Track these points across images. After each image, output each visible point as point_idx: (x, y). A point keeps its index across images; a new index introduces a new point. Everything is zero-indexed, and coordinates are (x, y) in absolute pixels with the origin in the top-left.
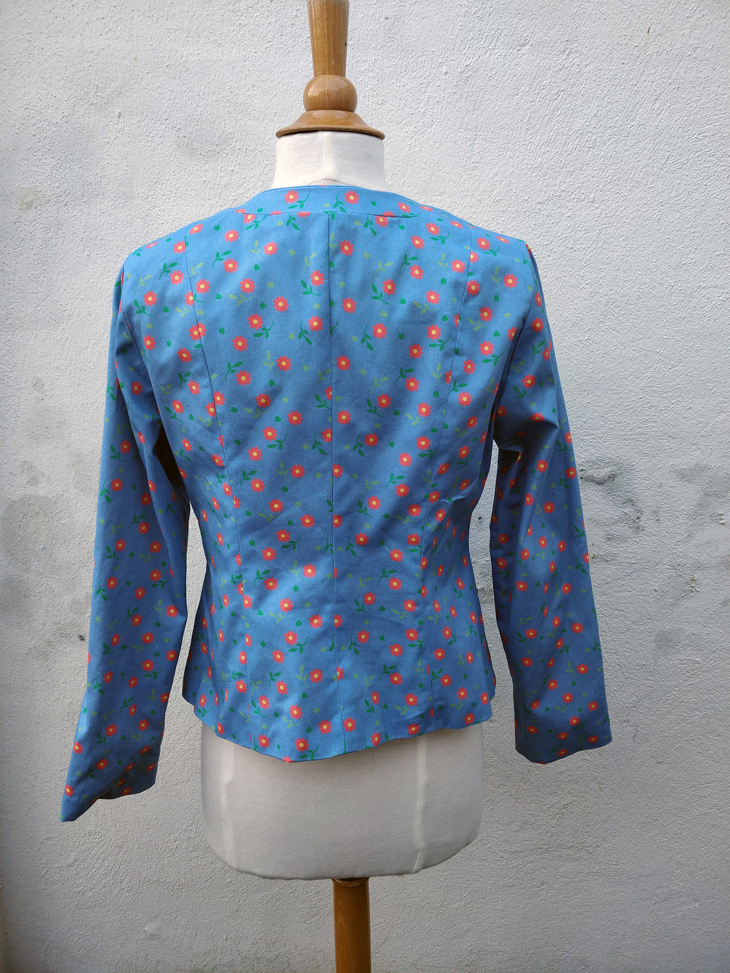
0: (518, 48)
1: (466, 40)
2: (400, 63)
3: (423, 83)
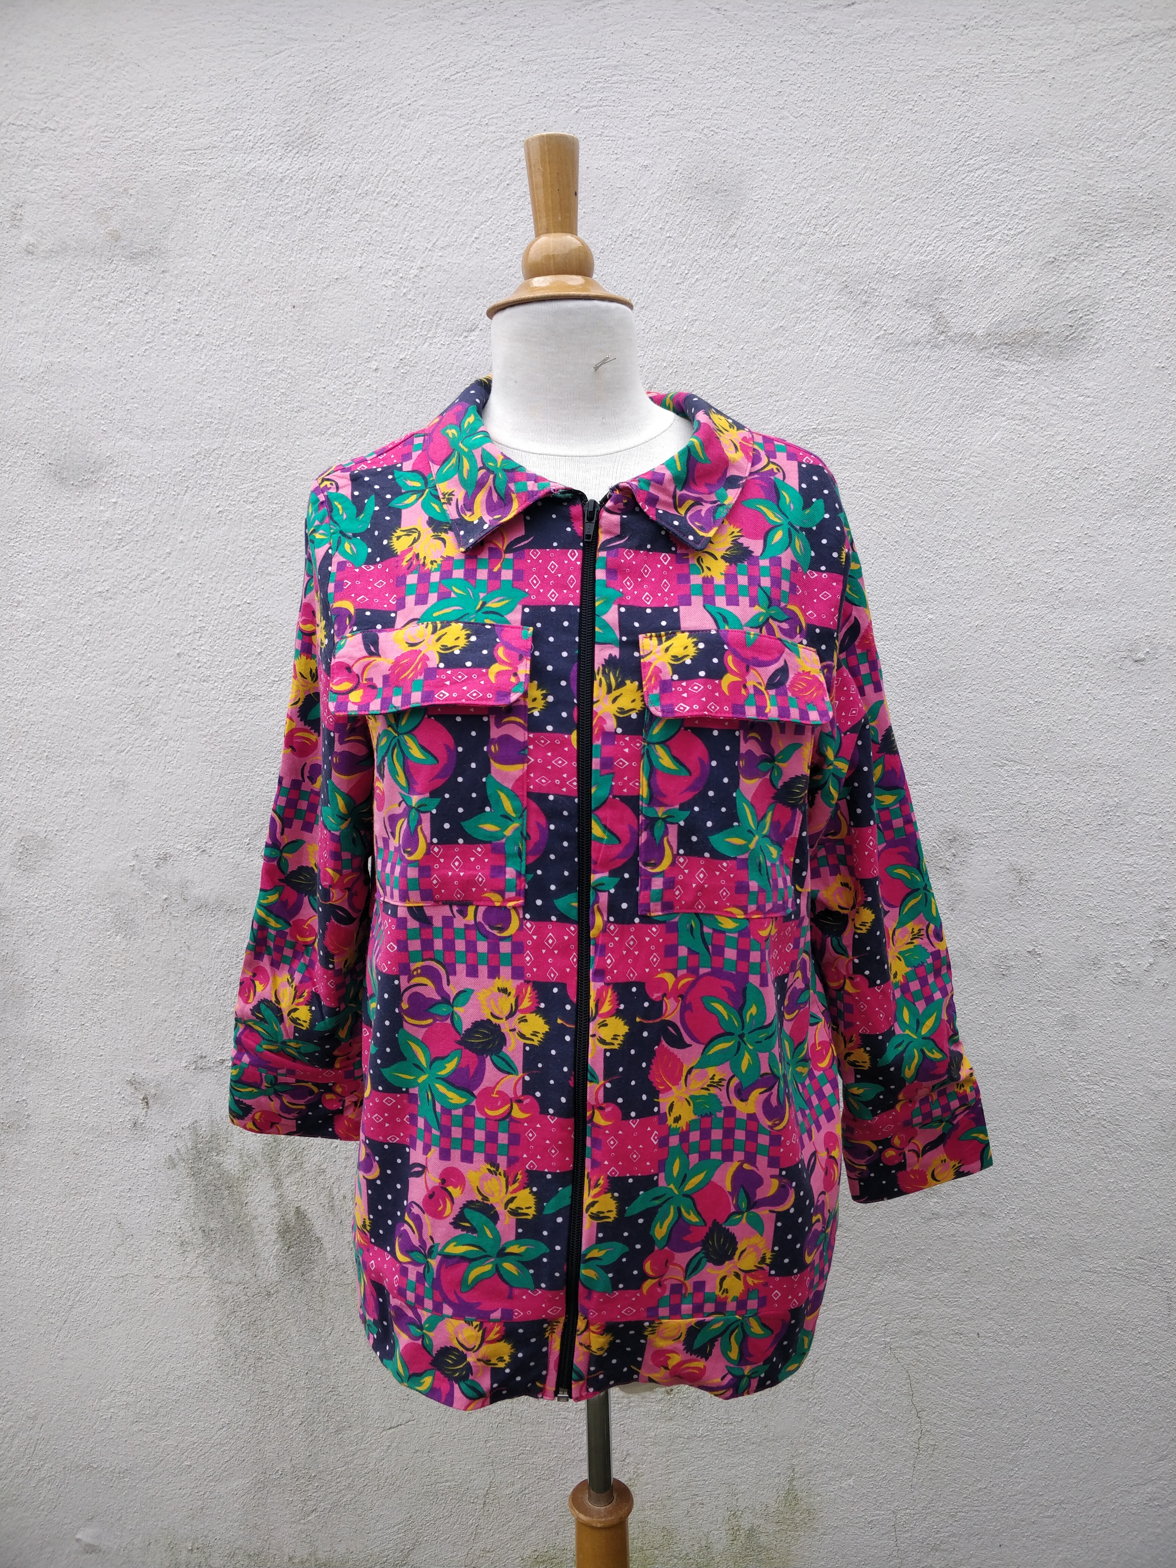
0: (465, 334)
1: (397, 328)
2: (317, 360)
3: (350, 383)
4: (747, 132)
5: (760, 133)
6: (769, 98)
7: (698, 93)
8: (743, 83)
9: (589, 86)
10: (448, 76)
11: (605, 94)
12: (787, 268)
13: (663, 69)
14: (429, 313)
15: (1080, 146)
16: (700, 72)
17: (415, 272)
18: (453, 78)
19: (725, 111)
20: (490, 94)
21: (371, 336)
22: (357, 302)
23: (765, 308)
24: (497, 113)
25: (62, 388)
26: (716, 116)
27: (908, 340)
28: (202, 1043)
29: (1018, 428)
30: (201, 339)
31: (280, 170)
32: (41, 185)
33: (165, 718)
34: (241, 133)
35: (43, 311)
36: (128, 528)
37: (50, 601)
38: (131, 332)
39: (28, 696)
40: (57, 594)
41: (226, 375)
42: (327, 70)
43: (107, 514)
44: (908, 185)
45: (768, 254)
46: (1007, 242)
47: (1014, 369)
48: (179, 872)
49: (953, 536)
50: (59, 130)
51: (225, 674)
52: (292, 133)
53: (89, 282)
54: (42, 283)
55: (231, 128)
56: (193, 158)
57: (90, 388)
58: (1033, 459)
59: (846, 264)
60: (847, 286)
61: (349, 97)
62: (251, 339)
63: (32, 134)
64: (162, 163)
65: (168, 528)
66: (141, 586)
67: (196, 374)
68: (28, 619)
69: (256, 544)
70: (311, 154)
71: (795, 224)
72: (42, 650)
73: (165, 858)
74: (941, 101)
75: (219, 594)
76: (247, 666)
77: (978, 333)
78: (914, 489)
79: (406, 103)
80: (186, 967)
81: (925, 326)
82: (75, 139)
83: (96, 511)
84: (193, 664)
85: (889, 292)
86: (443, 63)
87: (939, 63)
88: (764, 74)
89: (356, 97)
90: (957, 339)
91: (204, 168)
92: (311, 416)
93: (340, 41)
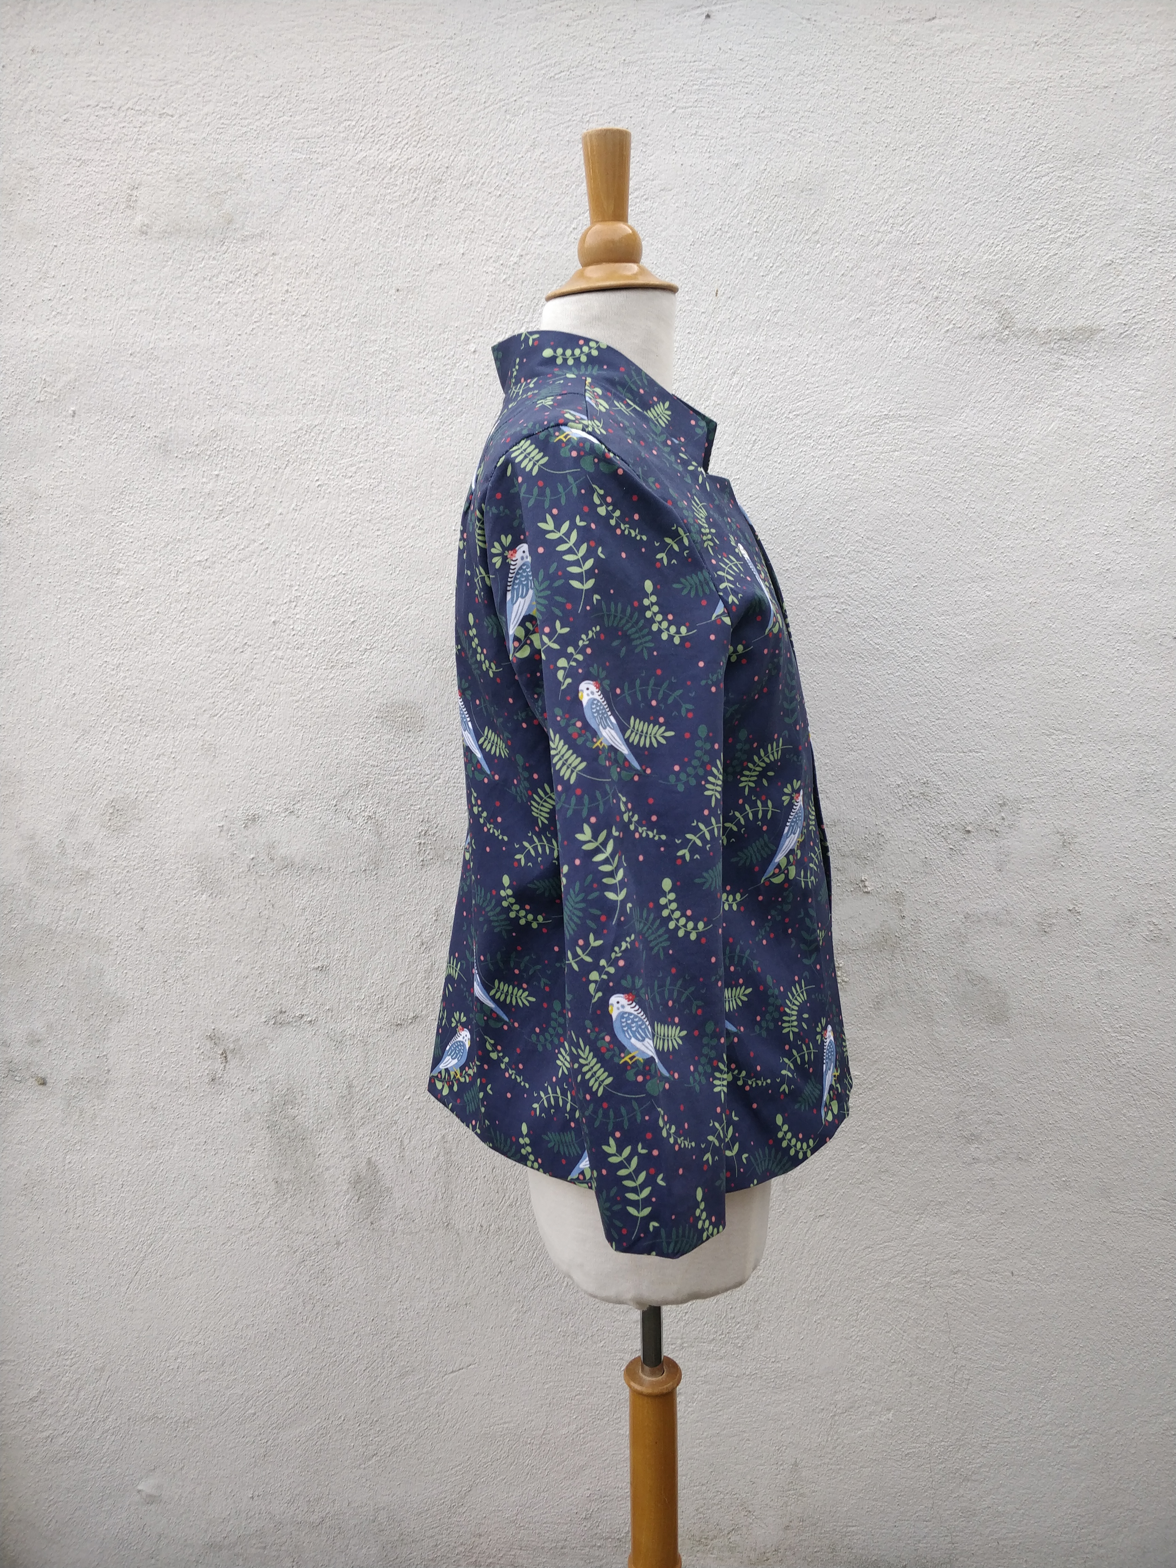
4: (832, 135)
5: (844, 136)
6: (853, 105)
7: (788, 97)
8: (829, 89)
9: (685, 87)
10: (552, 74)
11: (701, 96)
12: (864, 264)
13: (755, 74)
14: (527, 299)
15: (1138, 157)
16: (789, 78)
17: (516, 260)
18: (557, 77)
19: (812, 115)
20: (592, 92)
21: (471, 319)
22: (458, 287)
23: (843, 301)
24: (598, 111)
25: (170, 364)
26: (803, 120)
27: (975, 334)
28: (281, 999)
29: (1074, 418)
30: (307, 319)
31: (390, 160)
32: (157, 169)
33: (258, 684)
34: (354, 123)
35: (154, 289)
36: (229, 499)
37: (149, 570)
38: (239, 311)
39: (125, 661)
40: (157, 563)
41: (330, 354)
42: (438, 66)
43: (210, 486)
44: (980, 189)
45: (849, 250)
46: (1069, 245)
47: (1070, 363)
48: (267, 833)
49: (1011, 518)
50: (177, 116)
51: (319, 642)
52: (402, 124)
53: (201, 262)
54: (155, 263)
55: (344, 118)
56: (306, 146)
57: (198, 365)
58: (1087, 447)
59: (920, 261)
60: (920, 282)
61: (457, 92)
62: (355, 320)
63: (150, 119)
64: (276, 149)
65: (268, 501)
66: (240, 556)
67: (301, 352)
68: (127, 586)
69: (353, 517)
70: (419, 145)
71: (873, 222)
72: (141, 616)
73: (254, 819)
74: (1013, 111)
75: (315, 565)
76: (340, 635)
77: (1040, 329)
78: (976, 474)
79: (512, 100)
80: (269, 925)
81: (991, 321)
82: (192, 125)
83: (198, 483)
84: (288, 632)
85: (959, 288)
86: (549, 62)
87: (1011, 76)
88: (850, 82)
89: (465, 92)
90: (1020, 334)
91: (316, 156)
92: (410, 395)
93: (451, 38)
